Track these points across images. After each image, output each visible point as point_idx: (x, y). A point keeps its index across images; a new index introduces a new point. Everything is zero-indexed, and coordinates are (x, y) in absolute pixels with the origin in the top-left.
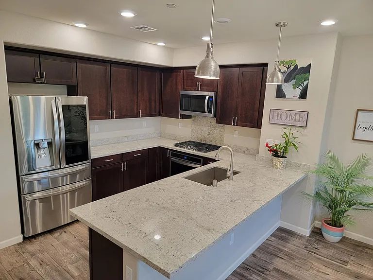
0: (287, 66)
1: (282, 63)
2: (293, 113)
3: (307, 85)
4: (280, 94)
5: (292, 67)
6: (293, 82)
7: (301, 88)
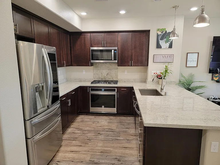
0: (161, 32)
1: (158, 30)
2: (166, 56)
3: (172, 41)
4: (159, 46)
5: (164, 32)
6: (165, 40)
7: (169, 43)
